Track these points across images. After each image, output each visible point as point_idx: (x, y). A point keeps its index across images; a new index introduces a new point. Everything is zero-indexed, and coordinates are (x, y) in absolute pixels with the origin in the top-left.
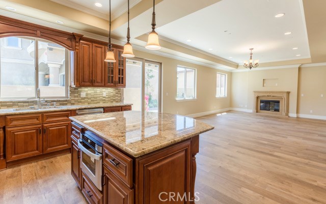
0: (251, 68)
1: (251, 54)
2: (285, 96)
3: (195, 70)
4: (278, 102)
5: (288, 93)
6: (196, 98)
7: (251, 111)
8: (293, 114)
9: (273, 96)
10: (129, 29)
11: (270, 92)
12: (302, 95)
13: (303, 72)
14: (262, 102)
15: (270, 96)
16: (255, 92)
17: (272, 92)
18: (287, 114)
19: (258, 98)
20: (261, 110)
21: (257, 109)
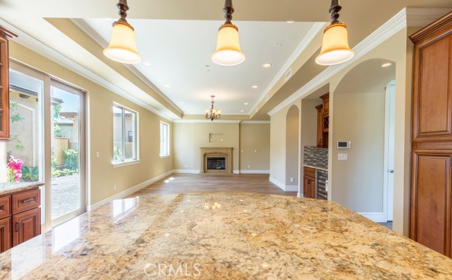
0: (212, 119)
1: (213, 102)
2: (230, 152)
3: (136, 113)
4: (224, 159)
5: (232, 149)
6: (138, 159)
7: (198, 171)
8: (236, 172)
11: (217, 148)
12: (242, 151)
13: (242, 128)
14: (209, 159)
16: (202, 148)
17: (219, 148)
18: (232, 172)
19: (205, 155)
20: (208, 169)
21: (204, 169)
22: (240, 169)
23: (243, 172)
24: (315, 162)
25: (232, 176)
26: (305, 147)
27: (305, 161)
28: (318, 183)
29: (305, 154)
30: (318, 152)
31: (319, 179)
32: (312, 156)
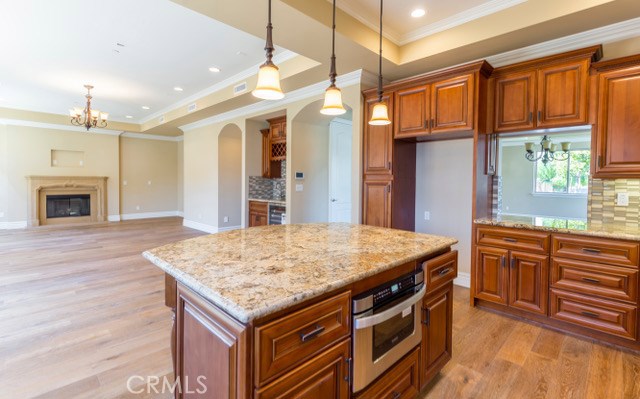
0: (88, 126)
1: (89, 97)
2: (101, 184)
4: (86, 198)
5: (106, 179)
8: (114, 216)
9: (78, 187)
10: (334, 58)
14: (50, 198)
15: (72, 186)
16: (32, 177)
18: (106, 219)
19: (40, 191)
20: (48, 217)
21: (39, 218)
22: (120, 213)
23: (127, 217)
24: (260, 194)
25: (106, 226)
26: (251, 178)
27: (250, 194)
28: (271, 218)
29: (251, 186)
30: (263, 183)
31: (271, 213)
32: (257, 188)
